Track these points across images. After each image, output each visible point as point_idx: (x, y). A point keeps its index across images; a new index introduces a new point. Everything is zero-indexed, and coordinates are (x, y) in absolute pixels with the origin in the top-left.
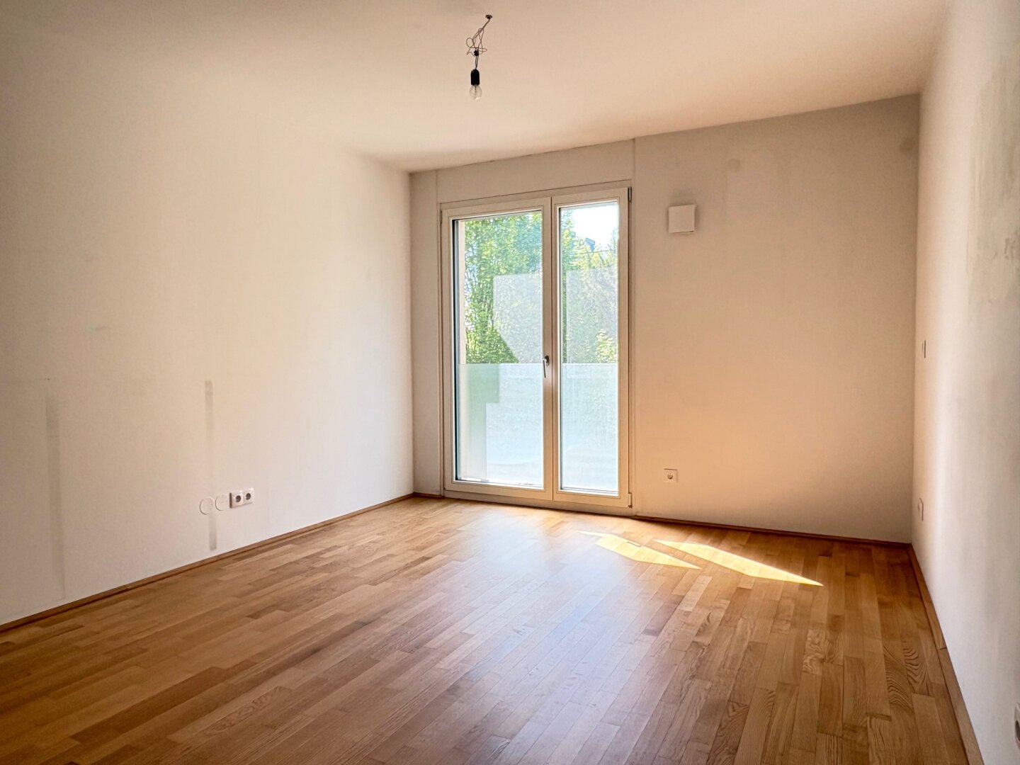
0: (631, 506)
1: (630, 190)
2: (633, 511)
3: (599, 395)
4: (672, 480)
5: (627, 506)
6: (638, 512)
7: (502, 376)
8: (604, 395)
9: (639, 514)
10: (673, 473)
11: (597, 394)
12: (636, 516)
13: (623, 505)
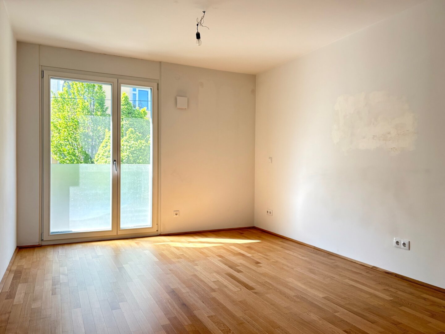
0: (157, 231)
1: (158, 84)
2: (159, 233)
3: (138, 180)
4: (177, 216)
5: (156, 231)
6: (161, 233)
7: (81, 170)
8: (140, 179)
9: (162, 234)
10: (177, 212)
11: (137, 179)
12: (160, 234)
13: (154, 230)
